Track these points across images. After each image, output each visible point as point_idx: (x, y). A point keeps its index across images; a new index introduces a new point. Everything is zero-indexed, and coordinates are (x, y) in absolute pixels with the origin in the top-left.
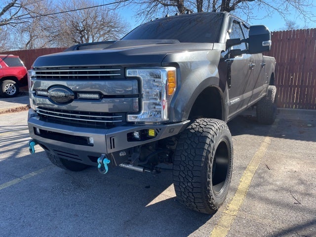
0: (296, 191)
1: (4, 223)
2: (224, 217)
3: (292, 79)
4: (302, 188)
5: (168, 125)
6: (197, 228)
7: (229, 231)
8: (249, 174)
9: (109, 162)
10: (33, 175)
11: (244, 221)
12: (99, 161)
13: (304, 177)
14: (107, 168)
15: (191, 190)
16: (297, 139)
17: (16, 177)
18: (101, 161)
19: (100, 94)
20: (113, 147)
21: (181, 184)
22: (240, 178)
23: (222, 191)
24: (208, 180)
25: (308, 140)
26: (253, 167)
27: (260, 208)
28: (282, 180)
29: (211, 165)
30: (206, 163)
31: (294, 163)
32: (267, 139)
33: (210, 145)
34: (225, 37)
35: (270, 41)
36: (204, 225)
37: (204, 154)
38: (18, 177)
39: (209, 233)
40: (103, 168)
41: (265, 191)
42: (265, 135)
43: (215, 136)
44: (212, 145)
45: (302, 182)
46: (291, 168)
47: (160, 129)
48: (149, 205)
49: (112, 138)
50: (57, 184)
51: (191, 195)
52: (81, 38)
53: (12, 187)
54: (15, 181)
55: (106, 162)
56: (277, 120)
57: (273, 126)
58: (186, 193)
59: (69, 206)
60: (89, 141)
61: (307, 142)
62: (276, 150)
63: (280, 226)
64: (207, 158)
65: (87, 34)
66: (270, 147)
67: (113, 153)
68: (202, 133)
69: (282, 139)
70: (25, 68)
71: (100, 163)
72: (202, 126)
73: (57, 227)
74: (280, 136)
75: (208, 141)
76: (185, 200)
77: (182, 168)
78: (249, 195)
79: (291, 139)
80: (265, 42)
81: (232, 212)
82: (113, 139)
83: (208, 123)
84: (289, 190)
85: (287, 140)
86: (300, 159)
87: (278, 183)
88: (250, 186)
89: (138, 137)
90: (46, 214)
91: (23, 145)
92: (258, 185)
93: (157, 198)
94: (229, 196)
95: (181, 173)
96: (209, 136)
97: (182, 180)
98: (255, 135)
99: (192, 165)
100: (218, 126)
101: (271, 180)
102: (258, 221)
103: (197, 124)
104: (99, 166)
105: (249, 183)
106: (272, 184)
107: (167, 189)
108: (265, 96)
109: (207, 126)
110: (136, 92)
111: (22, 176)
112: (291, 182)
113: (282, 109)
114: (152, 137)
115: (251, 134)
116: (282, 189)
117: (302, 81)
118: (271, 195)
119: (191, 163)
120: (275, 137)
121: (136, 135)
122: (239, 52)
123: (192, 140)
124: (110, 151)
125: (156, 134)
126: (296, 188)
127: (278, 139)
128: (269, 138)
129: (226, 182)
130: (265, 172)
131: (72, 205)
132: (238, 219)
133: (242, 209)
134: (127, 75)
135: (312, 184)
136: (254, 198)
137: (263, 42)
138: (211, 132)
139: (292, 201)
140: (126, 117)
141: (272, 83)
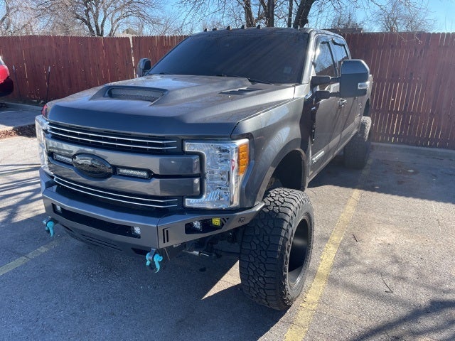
0: (388, 274)
1: (16, 327)
2: (301, 312)
3: (393, 102)
4: (395, 269)
5: (238, 214)
6: (268, 329)
7: (306, 332)
8: (332, 248)
9: (161, 259)
10: (43, 251)
11: (325, 318)
12: (148, 257)
13: (399, 254)
14: (158, 267)
15: (262, 286)
16: (393, 194)
17: (20, 255)
18: (151, 258)
19: (149, 172)
20: (166, 241)
21: (251, 278)
22: (321, 255)
23: (298, 280)
24: (284, 273)
25: (407, 196)
26: (336, 238)
27: (344, 298)
28: (372, 257)
29: (288, 255)
30: (282, 254)
31: (388, 231)
32: (356, 193)
33: (287, 230)
34: (310, 72)
35: (368, 83)
36: (276, 325)
37: (281, 243)
38: (22, 255)
39: (283, 336)
40: (152, 266)
41: (351, 274)
42: (353, 186)
43: (294, 218)
44: (290, 230)
45: (396, 260)
46: (384, 238)
47: (228, 219)
48: (206, 296)
49: (165, 231)
50: (78, 266)
51: (262, 291)
52: (87, 11)
53: (16, 270)
54: (19, 262)
55: (158, 259)
56: (370, 161)
57: (365, 172)
58: (256, 289)
59: (100, 300)
60: (134, 231)
61: (406, 199)
62: (366, 211)
63: (367, 324)
64: (283, 248)
65: (96, 6)
66: (359, 206)
67: (166, 247)
68: (277, 214)
69: (375, 193)
70: (6, 67)
71: (150, 260)
72: (278, 203)
73: (88, 332)
74: (372, 189)
75: (285, 225)
76: (254, 295)
77: (252, 260)
78: (332, 281)
79: (386, 193)
80: (362, 84)
81: (310, 305)
82: (167, 231)
83: (286, 199)
84: (380, 273)
85: (381, 194)
86: (395, 225)
87: (367, 262)
88: (333, 267)
89: (199, 227)
90: (71, 312)
91: (19, 200)
92: (343, 264)
93: (216, 286)
94: (307, 282)
95: (251, 265)
96: (288, 219)
97: (251, 273)
98: (341, 186)
99: (266, 257)
100: (298, 202)
101: (358, 258)
102: (341, 318)
103: (270, 199)
104: (148, 263)
105: (331, 263)
106: (359, 263)
107: (229, 272)
108: (356, 134)
109: (285, 204)
110: (197, 171)
111: (28, 253)
112: (382, 261)
113: (377, 144)
114: (216, 228)
115: (335, 184)
116: (372, 270)
117: (406, 105)
118: (358, 280)
119: (263, 253)
120: (366, 190)
121: (197, 224)
122: (327, 95)
123: (266, 223)
124: (163, 245)
125: (222, 225)
126: (388, 269)
127: (369, 193)
128: (358, 191)
129: (304, 268)
130: (352, 245)
131: (105, 299)
132: (318, 314)
133: (322, 301)
134: (186, 150)
135: (408, 262)
136: (338, 284)
137: (359, 84)
138: (290, 213)
139: (383, 288)
140: (183, 201)
141: (366, 114)
